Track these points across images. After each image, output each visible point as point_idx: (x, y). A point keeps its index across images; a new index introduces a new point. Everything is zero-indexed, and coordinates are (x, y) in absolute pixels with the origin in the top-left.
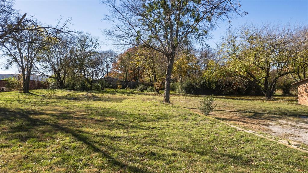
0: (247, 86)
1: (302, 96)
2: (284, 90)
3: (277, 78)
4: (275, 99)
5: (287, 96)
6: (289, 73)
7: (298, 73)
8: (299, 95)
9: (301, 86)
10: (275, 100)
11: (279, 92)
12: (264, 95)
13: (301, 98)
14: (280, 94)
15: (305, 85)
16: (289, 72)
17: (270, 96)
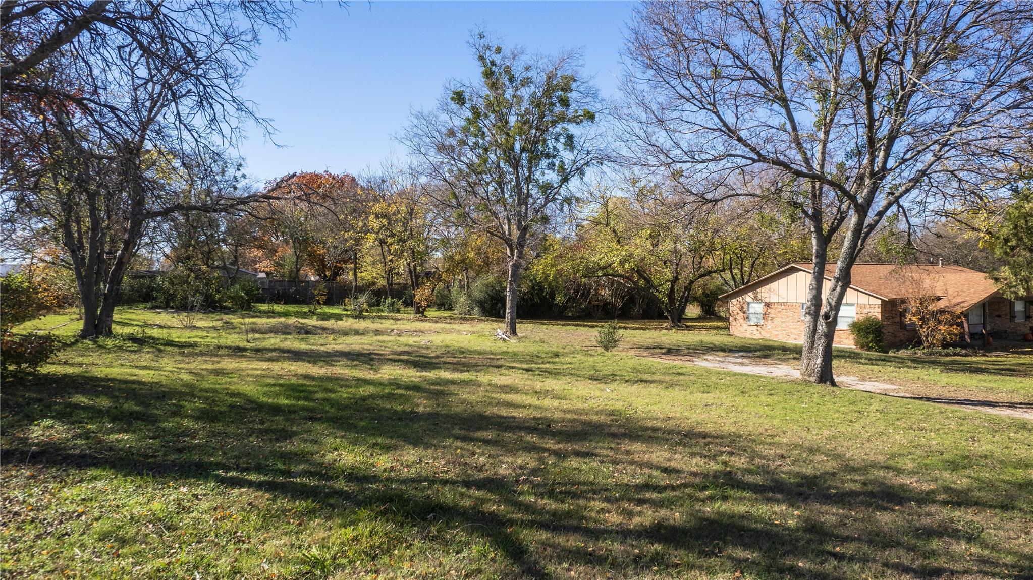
0: (623, 298)
1: (735, 319)
2: (703, 305)
3: (692, 282)
4: (687, 327)
5: (710, 320)
6: (715, 272)
7: (731, 269)
8: (731, 319)
9: (734, 301)
10: (689, 328)
11: (693, 310)
12: (666, 318)
13: (734, 323)
14: (695, 316)
15: (740, 299)
16: (715, 269)
17: (678, 320)
